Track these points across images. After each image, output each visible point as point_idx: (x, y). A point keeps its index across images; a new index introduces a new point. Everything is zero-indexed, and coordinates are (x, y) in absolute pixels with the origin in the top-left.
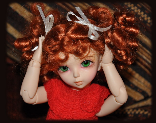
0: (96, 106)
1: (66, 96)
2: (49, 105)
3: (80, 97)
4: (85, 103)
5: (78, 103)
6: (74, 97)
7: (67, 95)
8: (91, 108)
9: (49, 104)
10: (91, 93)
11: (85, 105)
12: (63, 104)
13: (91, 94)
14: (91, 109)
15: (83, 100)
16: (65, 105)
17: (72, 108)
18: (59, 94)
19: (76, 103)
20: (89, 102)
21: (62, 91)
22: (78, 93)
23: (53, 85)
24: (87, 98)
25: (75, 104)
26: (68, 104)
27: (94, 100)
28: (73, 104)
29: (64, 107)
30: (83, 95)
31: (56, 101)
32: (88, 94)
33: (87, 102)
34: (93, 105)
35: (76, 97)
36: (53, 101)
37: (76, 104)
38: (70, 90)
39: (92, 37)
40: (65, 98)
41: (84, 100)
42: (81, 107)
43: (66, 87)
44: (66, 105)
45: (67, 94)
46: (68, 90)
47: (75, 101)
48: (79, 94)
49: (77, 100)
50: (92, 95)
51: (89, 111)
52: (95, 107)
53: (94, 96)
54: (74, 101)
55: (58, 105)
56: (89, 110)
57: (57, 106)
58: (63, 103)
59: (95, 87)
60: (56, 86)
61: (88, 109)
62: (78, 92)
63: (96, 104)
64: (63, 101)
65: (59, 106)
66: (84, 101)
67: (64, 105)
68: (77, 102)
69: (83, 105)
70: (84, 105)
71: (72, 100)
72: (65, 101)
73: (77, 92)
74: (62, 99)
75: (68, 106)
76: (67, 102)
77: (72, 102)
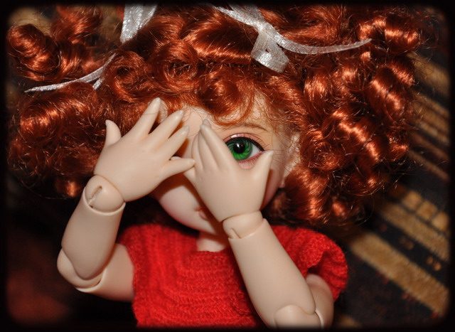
5: (222, 293)
6: (205, 276)
16: (181, 308)
17: (204, 312)
19: (216, 294)
22: (217, 260)
25: (212, 298)
26: (191, 303)
28: (206, 299)
35: (212, 274)
37: (216, 299)
39: (265, 59)
42: (231, 304)
44: (184, 306)
47: (210, 288)
48: (221, 262)
49: (216, 284)
54: (207, 289)
58: (174, 303)
62: (216, 257)
67: (180, 305)
68: (218, 289)
69: (237, 297)
71: (201, 287)
72: (181, 293)
73: (214, 256)
74: (172, 289)
75: (193, 308)
76: (186, 295)
77: (203, 292)
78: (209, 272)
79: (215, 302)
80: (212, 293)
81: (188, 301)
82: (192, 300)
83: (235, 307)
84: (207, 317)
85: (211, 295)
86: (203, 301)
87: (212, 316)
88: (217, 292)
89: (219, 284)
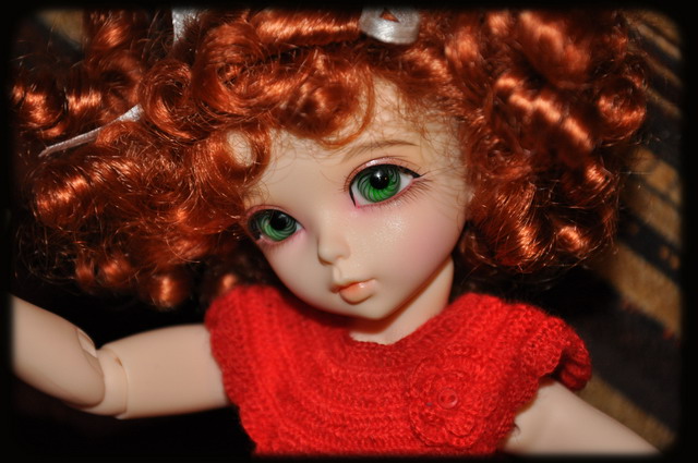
0: (491, 409)
1: (332, 380)
2: (251, 434)
3: (405, 373)
4: (433, 407)
5: (397, 410)
6: (371, 382)
7: (337, 374)
8: (469, 423)
9: (246, 427)
10: (456, 349)
11: (435, 417)
12: (322, 423)
13: (458, 353)
14: (469, 428)
15: (421, 390)
16: (330, 430)
17: (369, 437)
18: (291, 369)
19: (388, 411)
20: (454, 394)
21: (308, 353)
22: (390, 358)
23: (256, 325)
24: (438, 377)
25: (382, 416)
26: (348, 423)
27: (480, 377)
28: (371, 418)
29: (330, 441)
30: (419, 365)
31: (282, 410)
32: (442, 355)
33: (443, 399)
34: (476, 406)
35: (382, 379)
36: (267, 409)
37: (388, 418)
38: (347, 348)
40: (330, 390)
41: (427, 391)
42: (413, 429)
43: (327, 329)
44: (335, 426)
45: (333, 371)
46: (336, 347)
47: (378, 400)
48: (397, 362)
49: (389, 395)
50: (463, 356)
51: (461, 441)
52: (487, 414)
53: (475, 360)
54: (374, 403)
55: (297, 428)
56: (462, 437)
57: (292, 437)
58: (319, 420)
59: (480, 308)
60: (276, 327)
61: (454, 431)
62: (389, 353)
63: (494, 399)
64: (318, 408)
65: (304, 437)
66: (425, 394)
67: (329, 426)
68: (391, 403)
69: (421, 417)
70: (430, 418)
71: (363, 399)
72: (331, 406)
73: (385, 351)
74: (314, 397)
75: (349, 431)
76: (339, 408)
77: (366, 406)
78: (377, 376)
79: (386, 423)
80: (382, 409)
81: (343, 418)
82: (350, 419)
83: (420, 434)
84: (373, 446)
85: (380, 413)
86: (367, 419)
87: (380, 444)
88: (390, 407)
89: (394, 396)
